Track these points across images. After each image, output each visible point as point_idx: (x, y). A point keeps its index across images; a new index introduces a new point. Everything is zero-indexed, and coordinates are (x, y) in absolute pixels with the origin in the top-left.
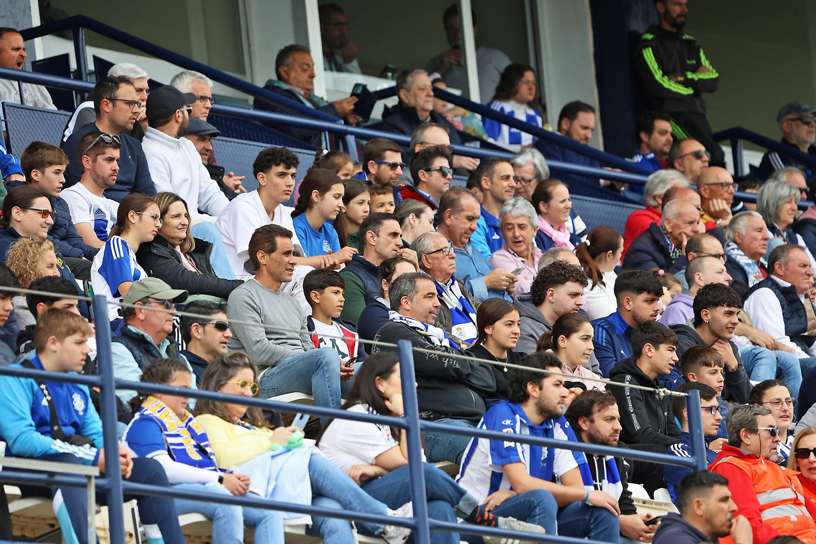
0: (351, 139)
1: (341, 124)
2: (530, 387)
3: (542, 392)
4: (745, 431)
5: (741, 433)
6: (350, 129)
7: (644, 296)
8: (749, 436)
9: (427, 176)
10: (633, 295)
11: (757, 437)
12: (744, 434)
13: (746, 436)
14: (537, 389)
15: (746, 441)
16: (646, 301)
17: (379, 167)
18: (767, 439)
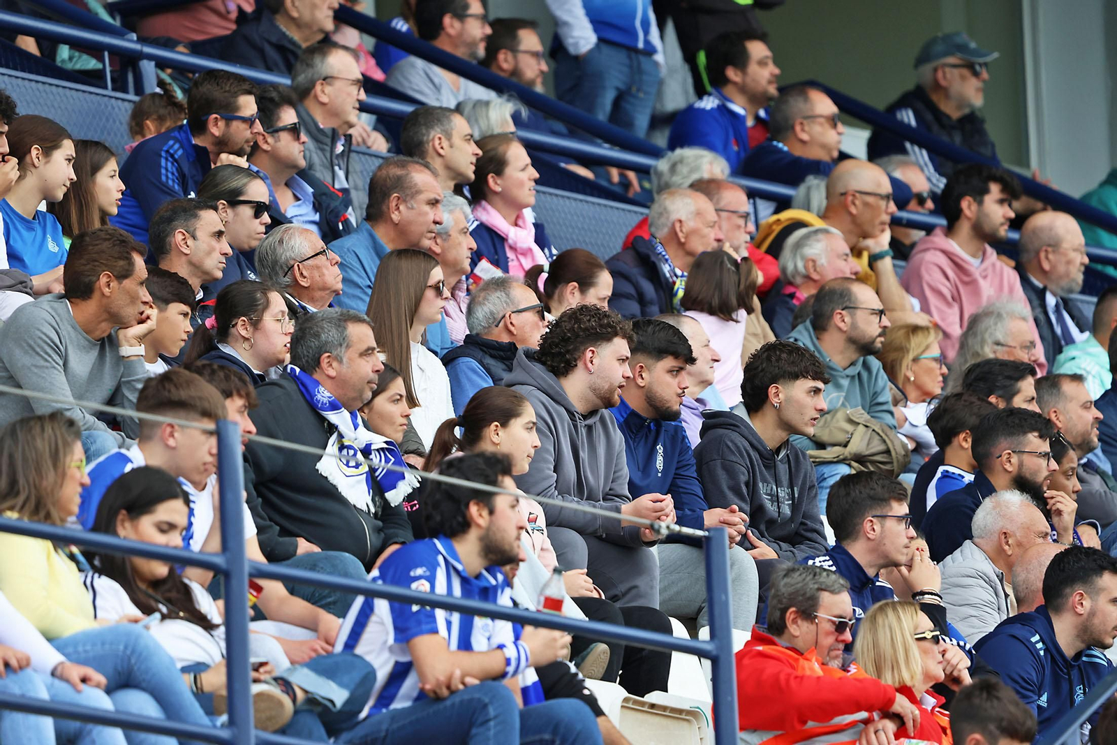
0: (148, 67)
1: (131, 41)
2: (474, 509)
3: (494, 518)
4: (796, 612)
5: (788, 614)
6: (148, 50)
7: (669, 362)
8: (799, 622)
9: (270, 140)
10: (650, 361)
11: (813, 627)
12: (792, 616)
13: (794, 621)
14: (485, 513)
15: (793, 629)
16: (670, 371)
17: (227, 125)
18: (828, 634)
